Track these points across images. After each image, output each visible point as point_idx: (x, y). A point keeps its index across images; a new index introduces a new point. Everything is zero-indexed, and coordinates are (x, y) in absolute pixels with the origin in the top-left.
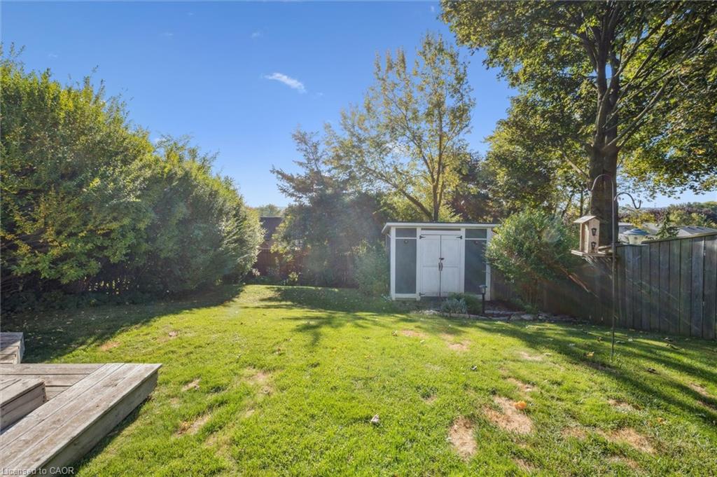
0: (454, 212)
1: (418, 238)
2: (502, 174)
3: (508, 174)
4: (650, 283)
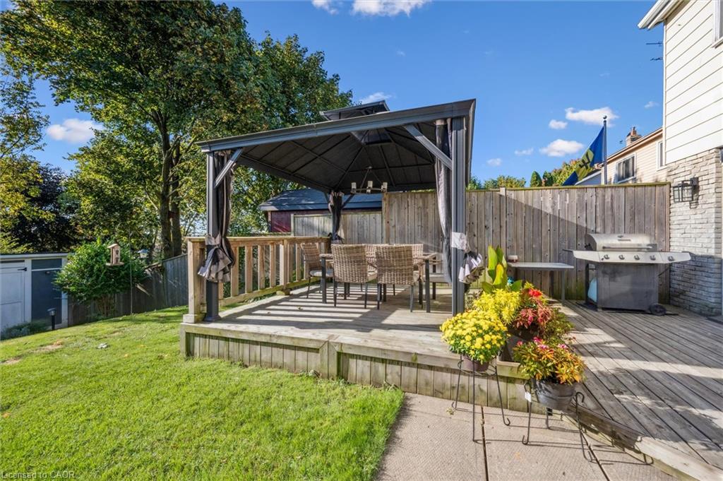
0: (16, 241)
2: (87, 202)
3: (95, 203)
4: (178, 280)
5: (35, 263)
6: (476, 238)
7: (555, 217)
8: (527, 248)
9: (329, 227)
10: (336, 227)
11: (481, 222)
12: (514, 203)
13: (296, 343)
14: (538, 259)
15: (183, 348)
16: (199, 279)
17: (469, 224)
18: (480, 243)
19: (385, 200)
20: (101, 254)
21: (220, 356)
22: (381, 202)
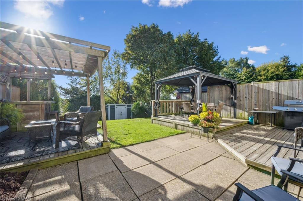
1: (115, 108)
2: (135, 91)
3: (137, 91)
5: (128, 106)
6: (241, 101)
7: (277, 93)
8: (263, 105)
9: (191, 97)
10: (193, 98)
11: (243, 96)
12: (257, 88)
13: (169, 122)
14: (268, 110)
15: (151, 122)
16: (154, 108)
17: (239, 96)
18: (243, 103)
19: (208, 89)
20: (139, 104)
21: (157, 124)
22: (207, 89)
